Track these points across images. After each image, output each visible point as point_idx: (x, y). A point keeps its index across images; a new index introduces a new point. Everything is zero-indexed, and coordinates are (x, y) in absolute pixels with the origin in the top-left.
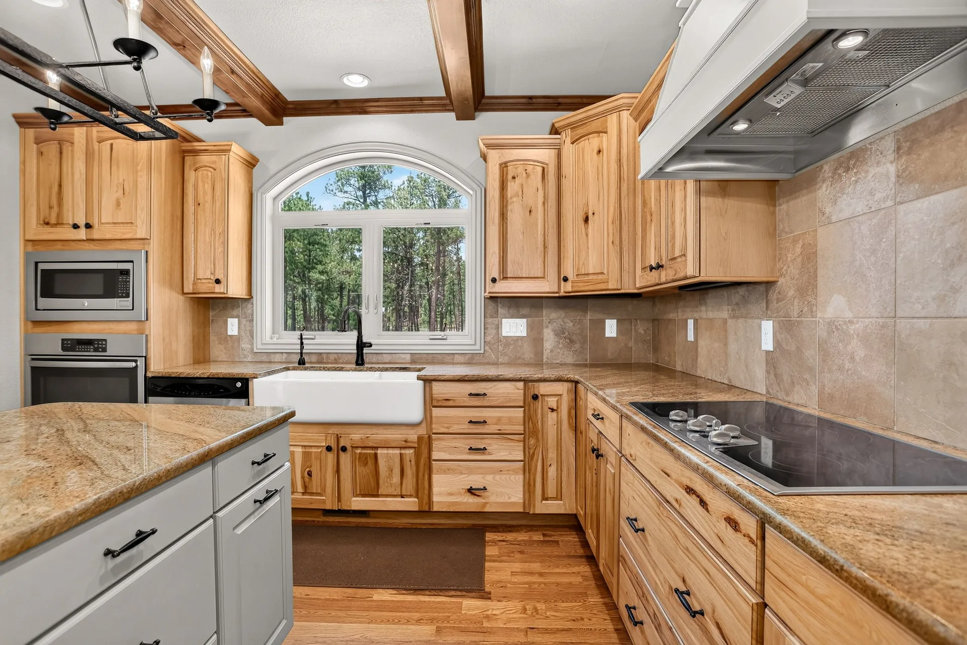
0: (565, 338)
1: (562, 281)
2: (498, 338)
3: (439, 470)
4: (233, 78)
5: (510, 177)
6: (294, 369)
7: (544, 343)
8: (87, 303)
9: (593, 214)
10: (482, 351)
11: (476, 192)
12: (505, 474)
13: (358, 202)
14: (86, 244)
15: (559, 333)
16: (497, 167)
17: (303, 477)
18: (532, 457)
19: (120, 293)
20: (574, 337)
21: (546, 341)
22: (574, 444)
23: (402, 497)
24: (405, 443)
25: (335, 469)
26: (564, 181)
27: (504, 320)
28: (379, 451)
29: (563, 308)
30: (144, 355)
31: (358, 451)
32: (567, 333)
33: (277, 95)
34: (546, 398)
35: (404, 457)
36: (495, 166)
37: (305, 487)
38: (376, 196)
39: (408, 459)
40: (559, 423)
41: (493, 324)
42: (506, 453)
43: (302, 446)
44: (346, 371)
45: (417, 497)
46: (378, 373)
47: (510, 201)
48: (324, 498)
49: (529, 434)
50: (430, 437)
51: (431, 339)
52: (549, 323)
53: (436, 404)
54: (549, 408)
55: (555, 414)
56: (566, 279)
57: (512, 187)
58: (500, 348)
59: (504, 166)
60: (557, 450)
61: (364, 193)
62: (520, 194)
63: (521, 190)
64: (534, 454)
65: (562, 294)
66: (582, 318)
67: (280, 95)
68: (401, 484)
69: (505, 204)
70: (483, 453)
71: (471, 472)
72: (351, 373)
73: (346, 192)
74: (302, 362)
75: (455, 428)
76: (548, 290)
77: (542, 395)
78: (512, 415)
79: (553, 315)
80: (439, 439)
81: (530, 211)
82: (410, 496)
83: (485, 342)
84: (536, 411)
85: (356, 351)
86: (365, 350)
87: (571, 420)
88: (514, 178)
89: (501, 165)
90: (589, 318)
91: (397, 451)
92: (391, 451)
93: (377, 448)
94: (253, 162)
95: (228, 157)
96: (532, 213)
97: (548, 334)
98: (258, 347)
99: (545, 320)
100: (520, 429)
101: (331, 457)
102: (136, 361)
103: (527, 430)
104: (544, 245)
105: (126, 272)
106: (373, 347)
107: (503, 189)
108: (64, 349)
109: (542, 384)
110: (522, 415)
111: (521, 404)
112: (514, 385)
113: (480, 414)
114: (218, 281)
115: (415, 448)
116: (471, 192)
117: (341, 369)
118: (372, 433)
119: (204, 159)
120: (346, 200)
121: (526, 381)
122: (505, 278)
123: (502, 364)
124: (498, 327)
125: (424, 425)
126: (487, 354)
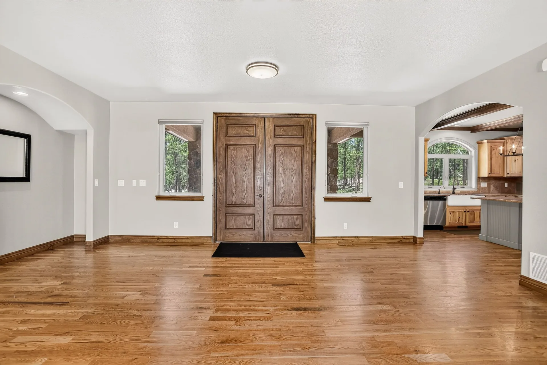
2: (480, 188)
10: (477, 190)
15: (494, 186)
17: (458, 218)
20: (498, 187)
21: (491, 188)
27: (482, 183)
28: (475, 212)
31: (470, 212)
37: (459, 221)
48: (462, 223)
52: (492, 184)
91: (479, 212)
101: (464, 214)
124: (480, 185)
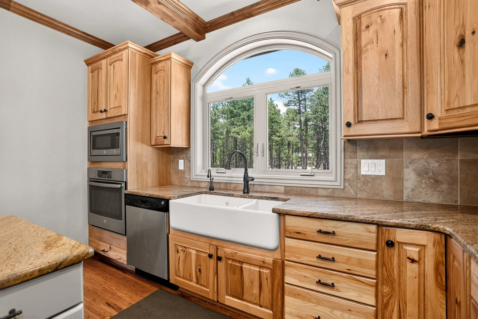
0: (429, 178)
1: (426, 119)
2: (358, 176)
3: (291, 293)
4: (160, 7)
5: (363, 27)
6: (206, 193)
7: (404, 182)
8: (105, 152)
9: (473, 33)
10: (342, 187)
11: (335, 54)
12: (354, 315)
13: (296, 100)
14: (106, 120)
16: (351, 20)
17: (196, 272)
18: (386, 306)
19: (116, 146)
20: (440, 178)
21: (406, 180)
22: (445, 307)
23: (261, 306)
24: (262, 263)
25: (215, 271)
26: (427, 13)
27: (363, 161)
28: (244, 266)
29: (427, 148)
30: (125, 181)
31: (230, 262)
32: (431, 174)
33: (197, 18)
34: (405, 247)
35: (262, 274)
36: (348, 20)
37: (197, 279)
38: (304, 95)
39: (265, 276)
40: (422, 276)
41: (352, 163)
42: (357, 295)
43: (196, 250)
44: (235, 197)
45: (272, 309)
46: (256, 200)
47: (364, 49)
48: (208, 290)
49: (382, 281)
50: (283, 262)
51: (301, 175)
52: (410, 163)
53: (288, 235)
54: (408, 258)
55: (415, 266)
56: (431, 117)
57: (365, 36)
58: (359, 185)
59: (357, 19)
60: (419, 306)
61: (298, 95)
62: (375, 41)
63: (375, 37)
64: (388, 303)
65: (426, 133)
66: (451, 158)
67: (199, 19)
68: (260, 296)
69: (359, 53)
70: (332, 288)
71: (319, 302)
72: (238, 198)
73: (289, 95)
74: (211, 189)
75: (304, 259)
76: (408, 130)
77: (399, 243)
78: (362, 257)
79: (416, 156)
80: (290, 266)
81: (386, 55)
82: (267, 308)
83: (344, 179)
84: (391, 258)
85: (243, 182)
86: (250, 182)
87: (439, 277)
88: (368, 27)
89: (354, 19)
90: (459, 158)
91: (257, 269)
92: (252, 268)
93: (242, 263)
94: (190, 65)
95: (171, 62)
96: (388, 56)
97: (409, 174)
98: (193, 177)
99: (406, 161)
100: (373, 273)
101: (212, 262)
102: (121, 184)
103: (380, 275)
104: (403, 85)
105: (118, 134)
106: (255, 180)
107: (357, 40)
108: (99, 176)
109: (399, 231)
110: (374, 259)
111: (374, 248)
112: (365, 228)
113: (328, 251)
114: (165, 137)
115: (271, 269)
116: (331, 56)
117: (232, 195)
118: (239, 249)
119: (160, 65)
120: (290, 99)
121: (379, 225)
122: (360, 122)
123: (360, 199)
124: (357, 167)
125: (279, 251)
126: (347, 189)
